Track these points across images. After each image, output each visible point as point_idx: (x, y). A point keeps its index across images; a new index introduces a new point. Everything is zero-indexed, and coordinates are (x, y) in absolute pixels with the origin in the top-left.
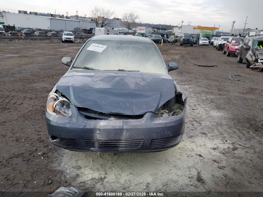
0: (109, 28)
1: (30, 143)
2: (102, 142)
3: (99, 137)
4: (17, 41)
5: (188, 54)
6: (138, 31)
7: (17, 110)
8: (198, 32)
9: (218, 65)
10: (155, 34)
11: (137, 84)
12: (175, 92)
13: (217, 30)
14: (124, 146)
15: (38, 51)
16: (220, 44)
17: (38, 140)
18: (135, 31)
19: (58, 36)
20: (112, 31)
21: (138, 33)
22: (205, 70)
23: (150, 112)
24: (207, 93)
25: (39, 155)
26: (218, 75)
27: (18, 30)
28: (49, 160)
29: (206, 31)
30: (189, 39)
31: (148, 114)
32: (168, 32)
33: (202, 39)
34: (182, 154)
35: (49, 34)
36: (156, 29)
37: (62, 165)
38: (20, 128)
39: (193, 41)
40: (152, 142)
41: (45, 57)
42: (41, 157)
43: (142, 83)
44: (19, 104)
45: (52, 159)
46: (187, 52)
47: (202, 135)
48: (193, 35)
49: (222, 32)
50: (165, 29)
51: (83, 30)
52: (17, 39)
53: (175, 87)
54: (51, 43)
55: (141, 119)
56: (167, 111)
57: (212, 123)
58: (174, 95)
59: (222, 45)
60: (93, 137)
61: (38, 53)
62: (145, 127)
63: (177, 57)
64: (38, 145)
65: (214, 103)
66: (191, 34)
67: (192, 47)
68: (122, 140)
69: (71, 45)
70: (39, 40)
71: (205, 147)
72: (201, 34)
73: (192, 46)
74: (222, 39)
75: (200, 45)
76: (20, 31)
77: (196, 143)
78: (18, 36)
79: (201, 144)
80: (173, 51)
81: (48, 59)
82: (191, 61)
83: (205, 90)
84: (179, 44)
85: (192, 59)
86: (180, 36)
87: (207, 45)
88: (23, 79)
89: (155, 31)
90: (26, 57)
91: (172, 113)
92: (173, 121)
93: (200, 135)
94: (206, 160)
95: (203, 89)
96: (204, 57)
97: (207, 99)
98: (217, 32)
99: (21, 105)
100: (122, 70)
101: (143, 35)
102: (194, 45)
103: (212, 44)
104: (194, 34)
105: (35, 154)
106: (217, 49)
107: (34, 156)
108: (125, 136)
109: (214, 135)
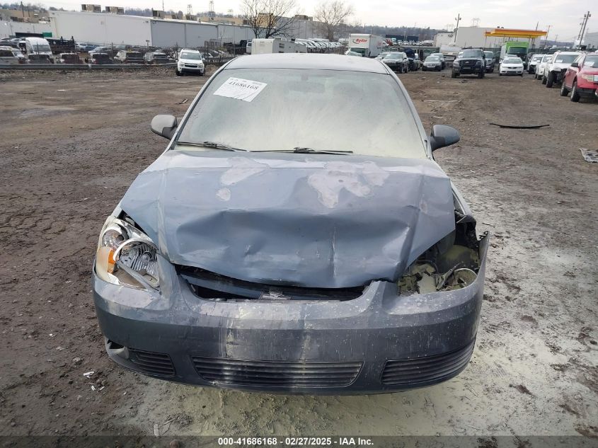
0: (283, 38)
1: (68, 341)
2: (243, 367)
3: (233, 352)
4: (77, 74)
5: (472, 96)
6: (352, 45)
7: (49, 247)
8: (497, 43)
9: (552, 125)
10: (391, 50)
11: (344, 193)
12: (456, 215)
13: (543, 38)
14: (305, 379)
15: (119, 97)
16: (553, 72)
17: (88, 333)
18: (345, 44)
19: (168, 61)
20: (291, 45)
21: (353, 50)
22: (517, 136)
23: (383, 280)
24: (528, 199)
25: (86, 380)
26: (553, 151)
27: (82, 49)
28: (110, 395)
29: (515, 39)
30: (474, 61)
31: (375, 285)
32: (423, 45)
33: (506, 58)
34: (469, 381)
35: (149, 57)
36: (394, 39)
37: (142, 410)
38: (50, 299)
39: (485, 65)
40: (386, 368)
41: (134, 111)
42: (90, 385)
43: (360, 191)
44: (56, 231)
45: (117, 391)
46: (471, 92)
47: (521, 322)
48: (485, 49)
49: (555, 43)
50: (416, 39)
51: (225, 44)
52: (79, 69)
53: (455, 200)
54: (152, 78)
55: (356, 300)
56: (431, 270)
57: (550, 287)
58: (452, 227)
59: (558, 72)
60: (217, 352)
61: (121, 102)
62: (366, 326)
63: (446, 105)
64: (85, 349)
65: (549, 227)
66: (481, 48)
67: (481, 80)
68: (301, 364)
69: (195, 80)
70: (126, 72)
71: (535, 360)
72: (504, 48)
73: (481, 76)
74: (559, 57)
75: (501, 75)
76: (85, 52)
77: (507, 348)
78: (81, 62)
79: (522, 352)
80: (437, 92)
81: (140, 116)
82: (482, 114)
83: (521, 190)
84: (449, 72)
85: (483, 109)
86: (451, 54)
87: (520, 74)
88: (77, 165)
89: (391, 44)
90: (90, 110)
91: (444, 276)
92: (452, 308)
93: (517, 323)
94: (540, 405)
95: (515, 188)
96: (513, 104)
97: (529, 217)
98: (542, 42)
99: (62, 233)
100: (305, 151)
101: (363, 53)
102: (486, 75)
103: (532, 70)
104: (487, 46)
105: (74, 375)
106: (544, 83)
107: (71, 383)
108: (307, 351)
109: (556, 323)
